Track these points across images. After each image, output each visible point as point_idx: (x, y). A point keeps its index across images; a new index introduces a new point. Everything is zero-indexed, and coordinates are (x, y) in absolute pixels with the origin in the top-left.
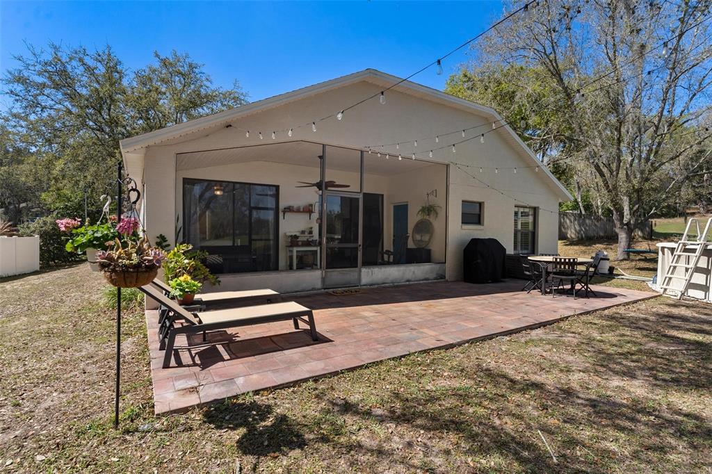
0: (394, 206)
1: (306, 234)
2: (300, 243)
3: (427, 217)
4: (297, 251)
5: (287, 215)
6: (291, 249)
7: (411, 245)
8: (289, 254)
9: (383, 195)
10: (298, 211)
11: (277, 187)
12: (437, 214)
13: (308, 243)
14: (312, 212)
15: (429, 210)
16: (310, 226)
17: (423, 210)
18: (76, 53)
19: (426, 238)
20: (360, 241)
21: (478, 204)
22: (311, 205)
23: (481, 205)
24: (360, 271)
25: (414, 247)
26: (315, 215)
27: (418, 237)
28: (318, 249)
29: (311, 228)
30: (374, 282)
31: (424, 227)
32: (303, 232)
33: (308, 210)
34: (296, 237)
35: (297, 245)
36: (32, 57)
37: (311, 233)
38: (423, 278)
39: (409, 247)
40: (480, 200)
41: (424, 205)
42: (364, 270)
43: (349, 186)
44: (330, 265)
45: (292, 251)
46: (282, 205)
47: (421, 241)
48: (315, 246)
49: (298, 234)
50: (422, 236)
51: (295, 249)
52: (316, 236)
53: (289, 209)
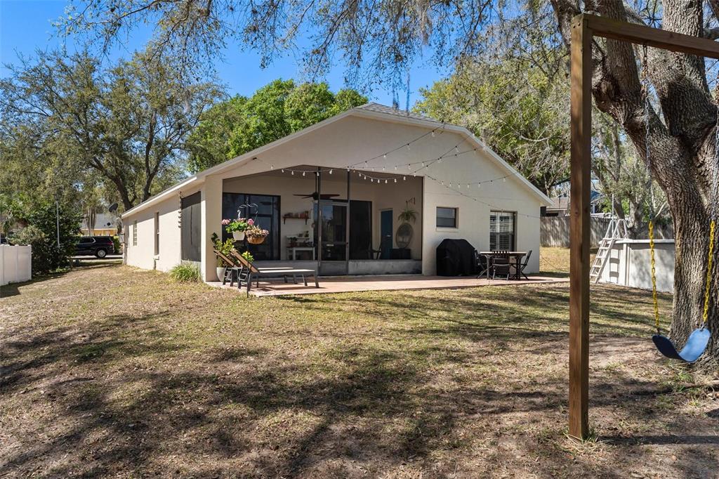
0: (382, 213)
1: (303, 237)
2: (298, 245)
3: (406, 221)
4: (296, 251)
5: (288, 221)
6: (291, 249)
7: (395, 246)
8: (289, 254)
9: (371, 202)
10: (296, 217)
11: (279, 197)
12: (415, 219)
13: (305, 245)
14: (308, 218)
15: (408, 215)
16: (307, 230)
17: (403, 215)
18: (55, 55)
19: (407, 239)
20: (348, 241)
21: (454, 210)
22: (307, 212)
23: (456, 210)
24: (348, 264)
25: (397, 248)
26: (311, 221)
27: (401, 239)
28: (314, 249)
29: (308, 232)
30: (359, 273)
31: (405, 230)
32: (300, 235)
33: (305, 216)
34: (295, 239)
35: (296, 246)
36: (21, 65)
37: (307, 236)
38: (400, 271)
39: (394, 248)
40: (456, 207)
41: (403, 211)
42: (351, 263)
43: (338, 195)
44: (325, 258)
45: (292, 251)
46: (283, 213)
47: (403, 242)
48: (311, 247)
49: (297, 237)
50: (403, 238)
51: (295, 249)
52: (311, 239)
53: (288, 216)
